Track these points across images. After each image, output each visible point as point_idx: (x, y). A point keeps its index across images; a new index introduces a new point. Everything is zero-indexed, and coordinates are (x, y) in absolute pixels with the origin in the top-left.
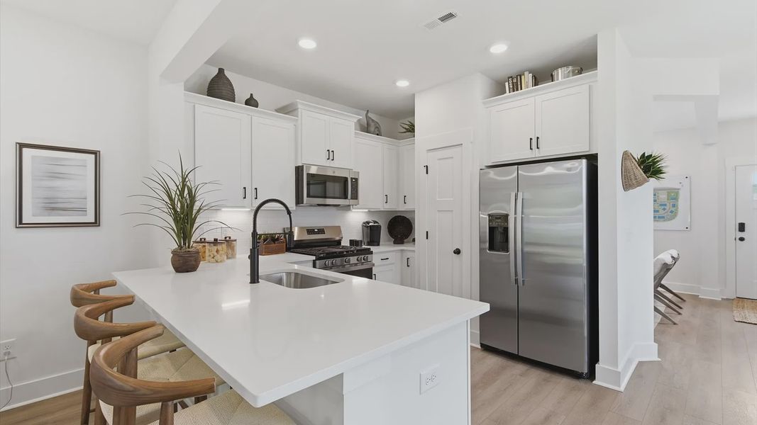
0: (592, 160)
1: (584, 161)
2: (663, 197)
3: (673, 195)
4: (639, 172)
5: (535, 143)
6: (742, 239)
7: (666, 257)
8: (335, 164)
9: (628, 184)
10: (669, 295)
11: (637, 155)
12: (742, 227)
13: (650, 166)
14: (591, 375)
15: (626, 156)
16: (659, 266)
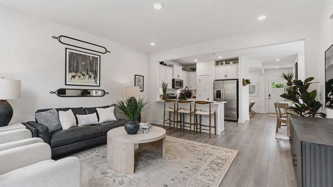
0: (237, 80)
1: (236, 80)
2: (251, 88)
3: (254, 87)
4: (246, 83)
5: (226, 76)
6: (270, 98)
7: (252, 102)
8: (179, 78)
9: (244, 85)
10: (253, 112)
11: (245, 80)
12: (270, 95)
13: (248, 82)
14: (237, 121)
15: (243, 80)
16: (250, 104)
